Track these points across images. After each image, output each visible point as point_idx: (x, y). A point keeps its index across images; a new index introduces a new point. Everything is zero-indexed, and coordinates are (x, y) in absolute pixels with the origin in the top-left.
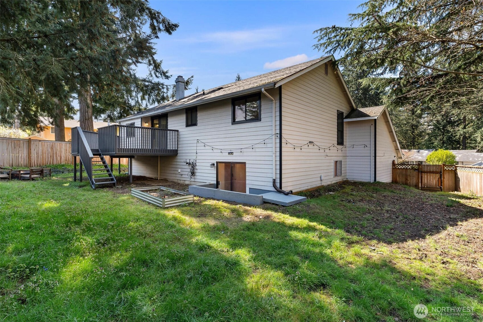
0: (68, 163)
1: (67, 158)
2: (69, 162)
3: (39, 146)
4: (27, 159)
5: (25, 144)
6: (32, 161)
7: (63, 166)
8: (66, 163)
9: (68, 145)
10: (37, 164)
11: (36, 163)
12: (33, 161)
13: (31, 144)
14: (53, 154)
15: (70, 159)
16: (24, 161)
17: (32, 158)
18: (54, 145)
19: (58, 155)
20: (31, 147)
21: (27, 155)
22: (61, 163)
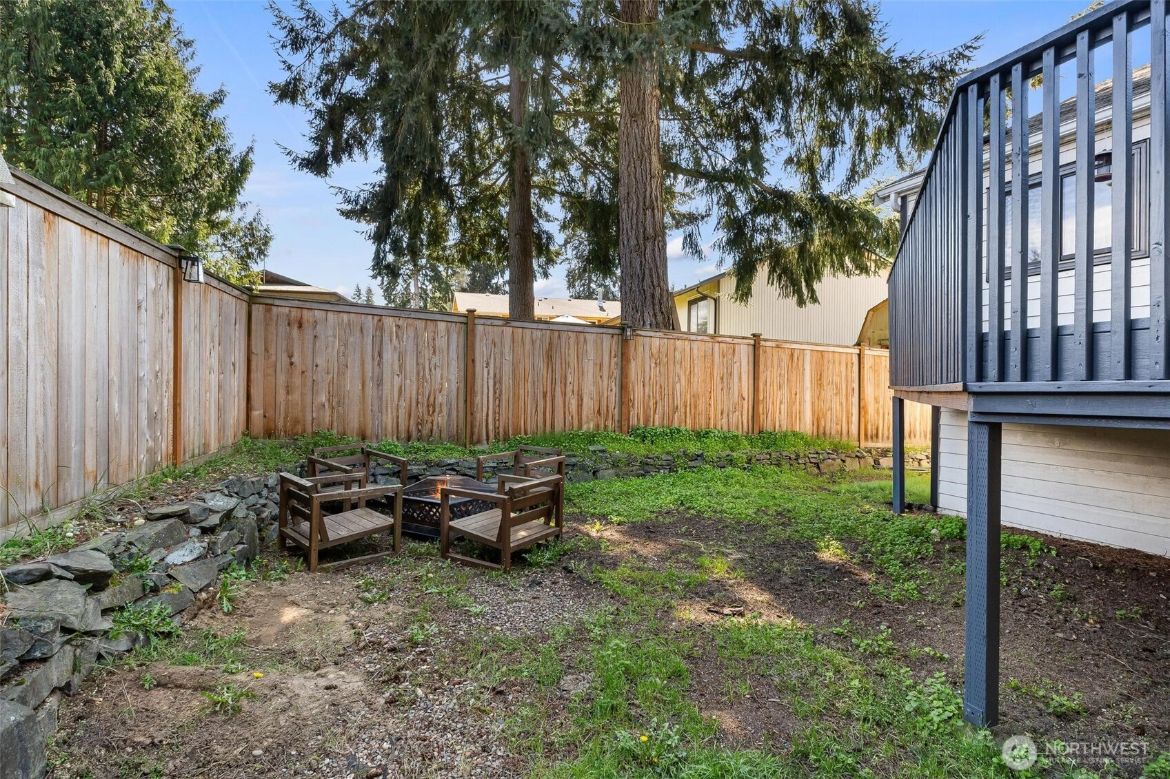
0: (606, 426)
1: (604, 403)
2: (609, 423)
3: (502, 345)
4: (461, 404)
5: (454, 336)
6: (478, 415)
7: (591, 438)
8: (598, 427)
9: (606, 339)
10: (496, 428)
11: (491, 427)
12: (480, 416)
13: (474, 336)
14: (553, 382)
15: (612, 406)
16: (449, 415)
17: (478, 399)
18: (556, 341)
19: (569, 388)
20: (473, 350)
21: (462, 385)
22: (580, 427)
